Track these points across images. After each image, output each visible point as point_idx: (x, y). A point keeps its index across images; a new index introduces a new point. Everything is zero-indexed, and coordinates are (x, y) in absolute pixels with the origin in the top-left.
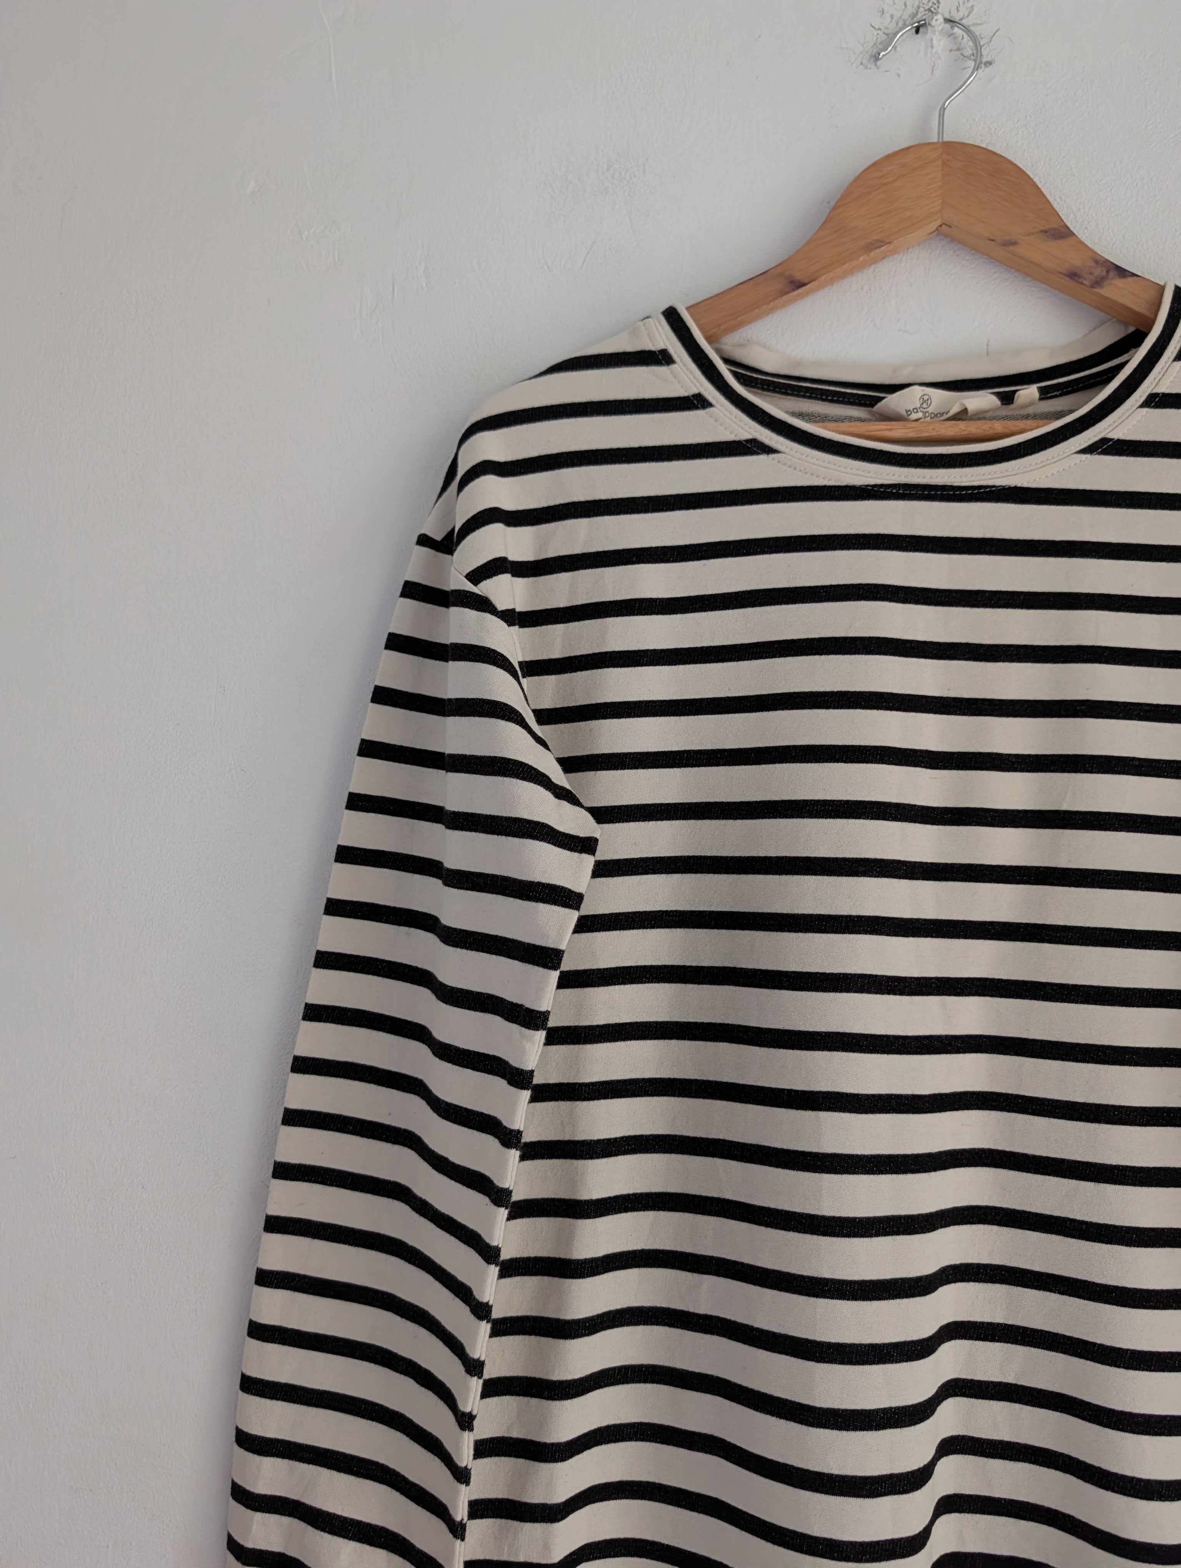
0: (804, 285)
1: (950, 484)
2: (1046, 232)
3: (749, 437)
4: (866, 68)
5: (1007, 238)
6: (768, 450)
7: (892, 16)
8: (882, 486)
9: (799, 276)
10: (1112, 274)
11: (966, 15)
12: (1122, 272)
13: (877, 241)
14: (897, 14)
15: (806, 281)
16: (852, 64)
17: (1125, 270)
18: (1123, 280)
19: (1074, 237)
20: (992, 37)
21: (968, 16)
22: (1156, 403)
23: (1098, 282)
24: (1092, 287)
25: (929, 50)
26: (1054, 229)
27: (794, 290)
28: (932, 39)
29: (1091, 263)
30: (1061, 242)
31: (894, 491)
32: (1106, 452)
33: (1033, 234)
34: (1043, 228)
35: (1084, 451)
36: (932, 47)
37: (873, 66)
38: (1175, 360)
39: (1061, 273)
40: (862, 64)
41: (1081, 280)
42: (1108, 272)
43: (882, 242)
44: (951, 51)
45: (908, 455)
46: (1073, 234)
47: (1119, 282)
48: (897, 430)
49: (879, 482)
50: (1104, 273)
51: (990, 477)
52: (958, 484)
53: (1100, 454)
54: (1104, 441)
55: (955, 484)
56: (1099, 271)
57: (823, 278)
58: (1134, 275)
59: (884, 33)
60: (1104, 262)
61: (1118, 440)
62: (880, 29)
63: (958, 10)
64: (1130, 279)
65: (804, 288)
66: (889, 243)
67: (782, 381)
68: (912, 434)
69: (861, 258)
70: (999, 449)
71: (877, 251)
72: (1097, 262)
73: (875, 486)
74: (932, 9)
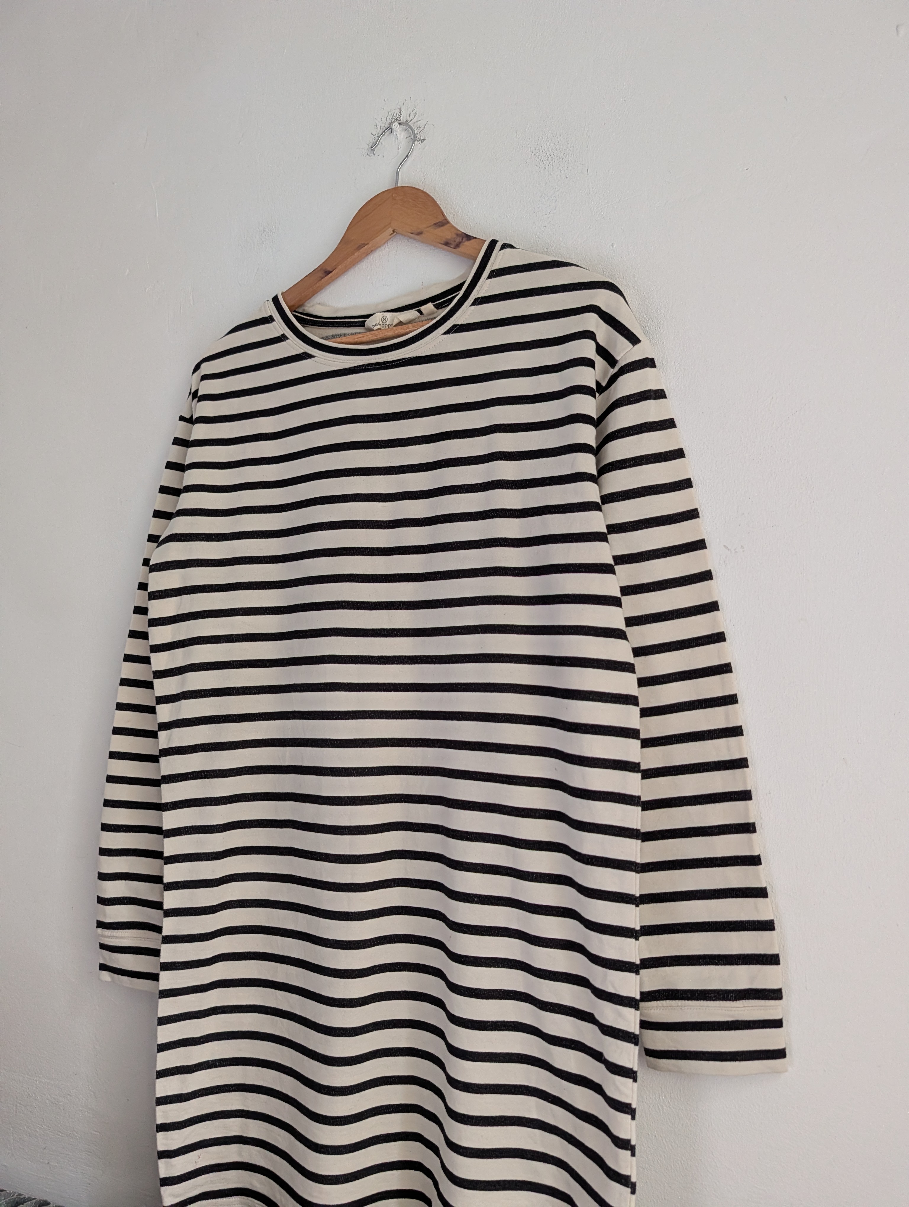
0: (330, 272)
1: (386, 361)
2: (435, 224)
3: (303, 351)
4: (369, 156)
5: (419, 231)
6: (310, 356)
7: (381, 127)
8: (357, 366)
9: (329, 269)
10: (464, 239)
11: (413, 117)
12: (469, 237)
13: (362, 244)
14: (383, 125)
15: (331, 270)
16: (364, 155)
17: (470, 236)
18: (469, 242)
19: (448, 225)
20: (425, 126)
21: (414, 118)
22: (479, 302)
23: (457, 246)
24: (455, 248)
25: (396, 140)
26: (440, 222)
27: (326, 276)
28: (396, 135)
29: (455, 236)
30: (442, 228)
31: (364, 368)
32: (456, 332)
33: (430, 226)
34: (435, 223)
35: (445, 333)
36: (397, 139)
37: (372, 154)
38: (487, 279)
39: (442, 244)
40: (368, 154)
41: (450, 245)
42: (462, 239)
43: (364, 244)
44: (406, 138)
45: (369, 349)
46: (448, 222)
47: (467, 243)
48: (368, 337)
49: (356, 365)
50: (461, 240)
51: (403, 354)
52: (390, 360)
53: (453, 333)
54: (454, 326)
55: (389, 360)
56: (458, 240)
57: (340, 267)
58: (474, 238)
59: (377, 136)
60: (461, 234)
61: (461, 325)
62: (375, 135)
63: (410, 116)
64: (472, 241)
65: (331, 274)
66: (368, 244)
67: (328, 320)
68: (374, 338)
69: (356, 254)
70: (407, 339)
71: (363, 249)
72: (457, 235)
73: (355, 367)
74: (398, 118)
